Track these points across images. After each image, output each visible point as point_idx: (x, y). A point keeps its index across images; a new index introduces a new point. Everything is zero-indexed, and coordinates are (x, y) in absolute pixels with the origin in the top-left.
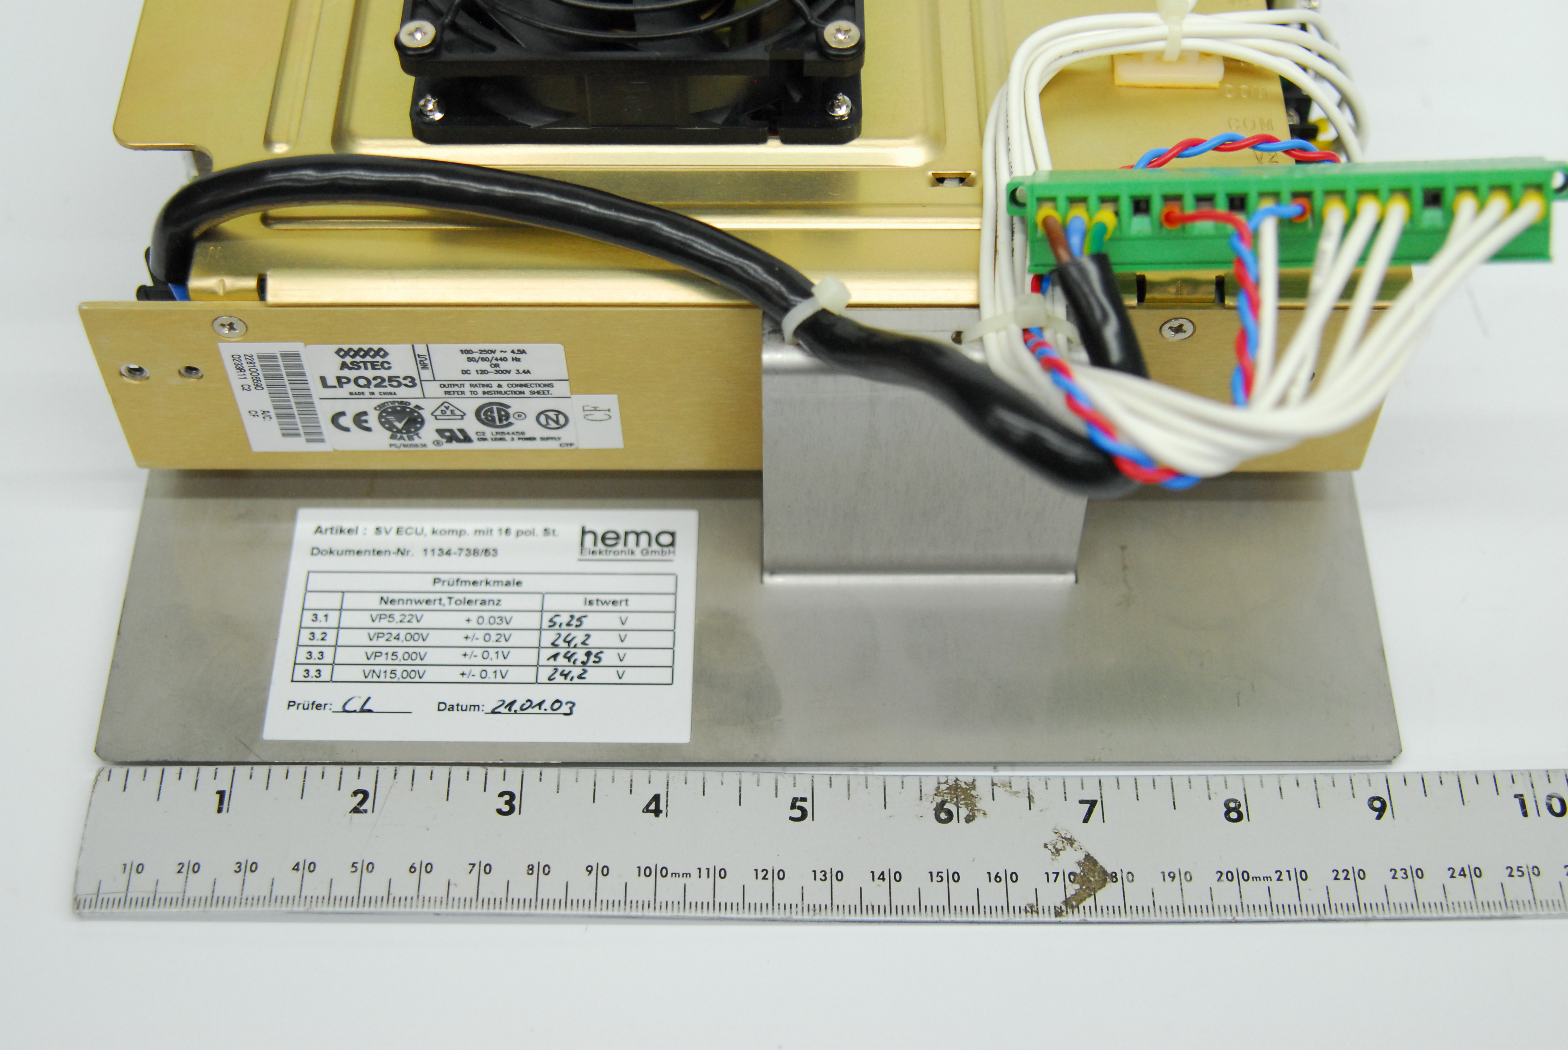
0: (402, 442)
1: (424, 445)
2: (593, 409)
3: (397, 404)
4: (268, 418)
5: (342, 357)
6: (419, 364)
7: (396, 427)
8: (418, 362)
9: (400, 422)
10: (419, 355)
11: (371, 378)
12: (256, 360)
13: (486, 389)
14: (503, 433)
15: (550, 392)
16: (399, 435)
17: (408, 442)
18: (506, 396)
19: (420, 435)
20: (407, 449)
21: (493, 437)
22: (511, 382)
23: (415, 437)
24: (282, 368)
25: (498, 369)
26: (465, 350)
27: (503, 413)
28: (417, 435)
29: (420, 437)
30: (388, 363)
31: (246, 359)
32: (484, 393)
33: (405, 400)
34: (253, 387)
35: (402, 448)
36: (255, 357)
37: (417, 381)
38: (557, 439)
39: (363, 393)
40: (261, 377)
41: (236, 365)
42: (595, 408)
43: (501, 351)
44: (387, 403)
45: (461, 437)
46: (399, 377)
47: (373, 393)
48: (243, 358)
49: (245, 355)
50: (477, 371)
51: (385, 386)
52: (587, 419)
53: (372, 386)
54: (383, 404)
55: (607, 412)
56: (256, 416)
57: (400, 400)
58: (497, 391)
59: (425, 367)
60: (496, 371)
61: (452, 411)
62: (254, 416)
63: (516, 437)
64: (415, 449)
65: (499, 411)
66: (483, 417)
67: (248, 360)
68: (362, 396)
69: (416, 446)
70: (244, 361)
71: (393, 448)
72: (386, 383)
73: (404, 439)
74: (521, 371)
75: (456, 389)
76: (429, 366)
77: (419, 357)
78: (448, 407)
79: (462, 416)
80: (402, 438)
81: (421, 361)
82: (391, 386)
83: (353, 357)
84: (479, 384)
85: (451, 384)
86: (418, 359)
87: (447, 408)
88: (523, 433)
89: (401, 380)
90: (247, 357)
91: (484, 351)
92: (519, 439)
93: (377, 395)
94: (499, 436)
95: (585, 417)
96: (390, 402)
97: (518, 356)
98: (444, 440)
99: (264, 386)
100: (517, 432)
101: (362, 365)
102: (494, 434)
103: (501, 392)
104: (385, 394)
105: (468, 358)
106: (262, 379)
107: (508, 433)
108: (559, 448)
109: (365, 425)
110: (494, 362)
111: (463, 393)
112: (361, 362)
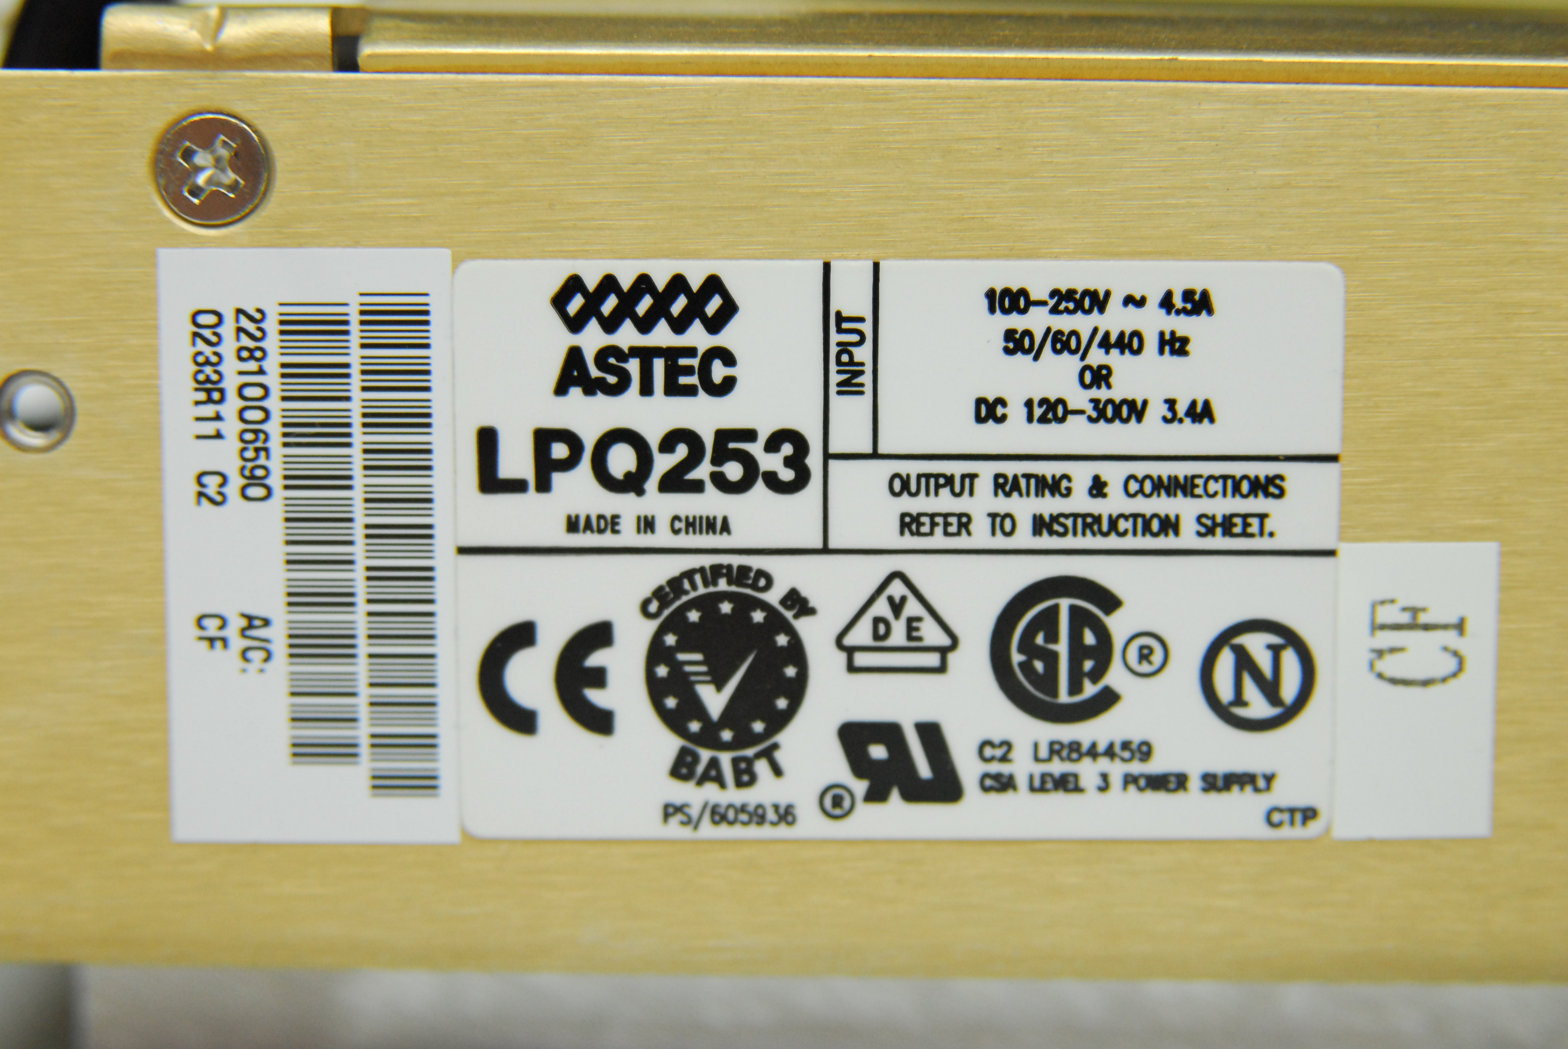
0: (711, 792)
1: (786, 815)
2: (1405, 618)
3: (722, 585)
4: (257, 656)
5: (575, 324)
6: (833, 367)
7: (699, 711)
8: (834, 350)
9: (719, 684)
10: (839, 316)
11: (654, 438)
12: (272, 343)
13: (1049, 505)
14: (1074, 747)
15: (1269, 525)
16: (705, 755)
17: (733, 796)
18: (1113, 542)
19: (780, 756)
20: (724, 831)
21: (1039, 769)
22: (1140, 469)
23: (762, 767)
24: (356, 381)
25: (1102, 394)
26: (1006, 292)
27: (1089, 638)
28: (768, 754)
29: (777, 771)
30: (729, 359)
31: (240, 330)
32: (1040, 525)
33: (755, 562)
34: (236, 482)
35: (708, 830)
36: (272, 326)
37: (814, 461)
38: (1261, 783)
39: (612, 523)
40: (274, 428)
41: (200, 363)
42: (1415, 611)
43: (1129, 300)
44: (689, 574)
45: (924, 770)
46: (750, 435)
47: (647, 524)
48: (228, 330)
49: (240, 311)
50: (1029, 404)
51: (697, 487)
52: (1380, 676)
53: (652, 484)
54: (675, 584)
55: (1450, 638)
56: (219, 644)
57: (736, 561)
58: (1084, 516)
59: (850, 387)
60: (1095, 402)
61: (912, 624)
62: (212, 640)
63: (1117, 770)
64: (753, 831)
65: (1079, 618)
66: (1017, 658)
67: (246, 341)
68: (607, 540)
69: (758, 816)
70: (229, 347)
71: (675, 829)
72: (703, 471)
73: (720, 781)
74: (1181, 408)
75: (944, 502)
76: (866, 379)
77: (840, 330)
78: (903, 599)
79: (944, 651)
80: (713, 774)
81: (844, 348)
82: (721, 483)
83: (610, 325)
84: (1028, 477)
85: (928, 476)
86: (835, 338)
87: (897, 607)
88: (1145, 751)
89: (756, 449)
90: (245, 323)
91: (1070, 295)
92: (1130, 780)
93: (662, 537)
94: (1057, 767)
95: (1372, 666)
96: (702, 570)
97: (1182, 325)
98: (860, 787)
99: (276, 481)
100: (1126, 745)
101: (633, 366)
102: (1044, 752)
103: (1098, 519)
104: (692, 525)
105: (1009, 335)
106: (275, 443)
107: (1093, 752)
108: (1263, 831)
109: (594, 696)
110: (1096, 357)
111: (964, 523)
112: (635, 352)
